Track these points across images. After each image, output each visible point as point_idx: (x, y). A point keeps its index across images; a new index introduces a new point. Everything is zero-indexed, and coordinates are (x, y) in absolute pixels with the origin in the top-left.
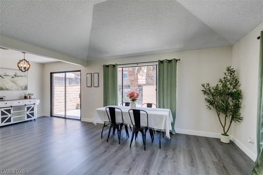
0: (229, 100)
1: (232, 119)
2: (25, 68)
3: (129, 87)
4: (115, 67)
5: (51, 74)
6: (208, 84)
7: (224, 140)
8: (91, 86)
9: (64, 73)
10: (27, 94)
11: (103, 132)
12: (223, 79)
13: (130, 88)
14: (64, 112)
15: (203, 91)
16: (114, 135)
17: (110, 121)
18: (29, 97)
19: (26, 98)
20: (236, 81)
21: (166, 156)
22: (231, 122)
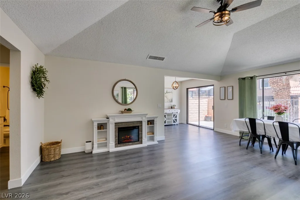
2: (176, 87)
3: (273, 99)
4: (254, 79)
5: (187, 89)
8: (225, 99)
10: (172, 105)
11: (241, 141)
13: (274, 101)
14: (198, 122)
16: (254, 146)
17: (249, 132)
18: (174, 107)
19: (172, 108)
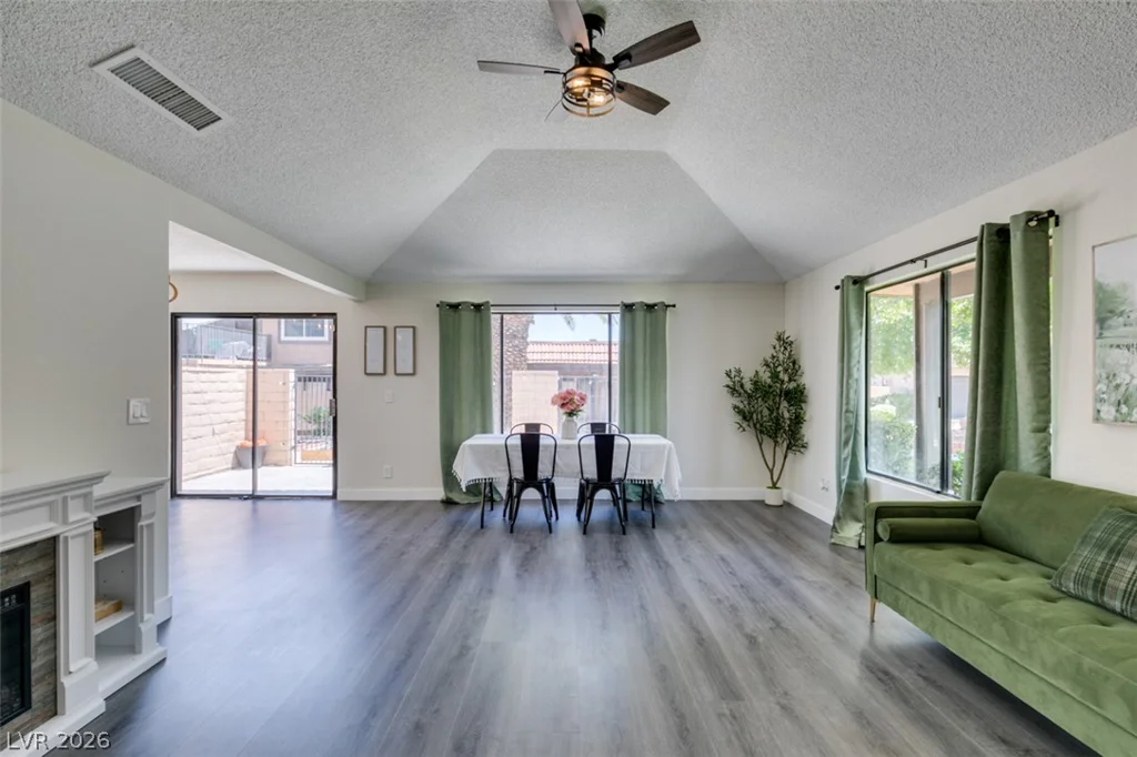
0: (782, 407)
1: (789, 448)
6: (739, 371)
7: (772, 498)
9: (252, 320)
12: (770, 360)
15: (728, 386)
20: (794, 363)
21: (678, 538)
22: (785, 457)
